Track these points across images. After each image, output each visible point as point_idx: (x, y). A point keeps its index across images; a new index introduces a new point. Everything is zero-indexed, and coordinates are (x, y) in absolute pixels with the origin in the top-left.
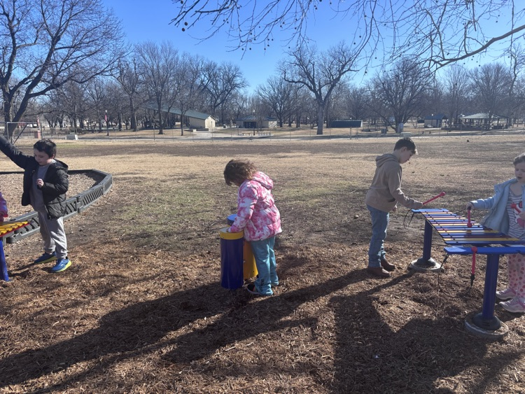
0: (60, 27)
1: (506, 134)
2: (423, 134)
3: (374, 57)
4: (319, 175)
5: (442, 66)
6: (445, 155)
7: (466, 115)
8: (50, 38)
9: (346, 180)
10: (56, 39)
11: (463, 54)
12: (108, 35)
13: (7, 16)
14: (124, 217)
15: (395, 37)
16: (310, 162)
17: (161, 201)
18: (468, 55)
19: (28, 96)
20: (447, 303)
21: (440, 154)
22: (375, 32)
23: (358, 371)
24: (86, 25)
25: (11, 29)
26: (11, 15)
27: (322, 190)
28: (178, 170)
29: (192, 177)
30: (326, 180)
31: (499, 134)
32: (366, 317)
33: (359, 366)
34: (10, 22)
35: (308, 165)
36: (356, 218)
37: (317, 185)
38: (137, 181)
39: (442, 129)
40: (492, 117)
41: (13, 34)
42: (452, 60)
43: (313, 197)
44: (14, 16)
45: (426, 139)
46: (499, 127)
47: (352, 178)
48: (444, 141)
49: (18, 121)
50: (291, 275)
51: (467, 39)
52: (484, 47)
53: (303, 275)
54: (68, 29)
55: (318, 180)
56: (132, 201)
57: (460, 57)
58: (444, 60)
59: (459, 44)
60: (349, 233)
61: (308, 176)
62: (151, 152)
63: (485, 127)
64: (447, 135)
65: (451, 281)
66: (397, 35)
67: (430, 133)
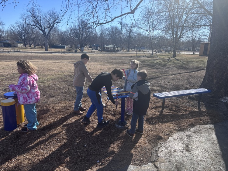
1: (120, 53)
2: (91, 52)
3: (70, 18)
4: (49, 70)
5: (98, 25)
6: (101, 61)
7: (107, 46)
9: (62, 72)
11: (105, 22)
15: (79, 11)
16: (44, 64)
18: (107, 22)
20: (109, 119)
21: (99, 61)
22: (70, 7)
23: (79, 153)
27: (51, 77)
30: (53, 73)
31: (118, 53)
32: (79, 130)
33: (79, 151)
35: (43, 66)
36: (69, 89)
37: (49, 75)
39: (99, 51)
40: (115, 47)
42: (102, 24)
43: (48, 81)
45: (93, 55)
46: (118, 51)
47: (65, 71)
50: (42, 118)
51: (107, 16)
52: (113, 20)
53: (48, 117)
55: (49, 73)
57: (104, 23)
58: (99, 23)
59: (104, 18)
60: (67, 96)
61: (44, 71)
63: (113, 51)
64: (101, 53)
65: (109, 110)
66: (80, 10)
67: (94, 52)
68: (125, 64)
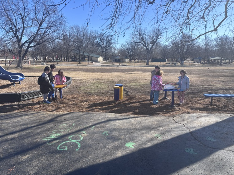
0: (42, 20)
2: (192, 65)
4: (143, 79)
6: (195, 74)
7: (212, 58)
8: (38, 24)
10: (41, 24)
12: (61, 23)
13: (22, 15)
14: (81, 89)
16: (141, 75)
17: (91, 86)
19: (28, 47)
21: (193, 74)
24: (53, 19)
25: (23, 20)
26: (23, 15)
28: (92, 77)
29: (98, 79)
30: (145, 81)
34: (22, 18)
38: (80, 80)
39: (201, 64)
40: (223, 59)
41: (23, 23)
44: (24, 15)
45: (192, 68)
48: (198, 69)
49: (24, 57)
51: (192, 35)
52: (199, 37)
54: (46, 21)
55: (143, 81)
56: (81, 85)
61: (139, 80)
62: (78, 71)
64: (203, 66)
67: (195, 65)
68: (220, 77)
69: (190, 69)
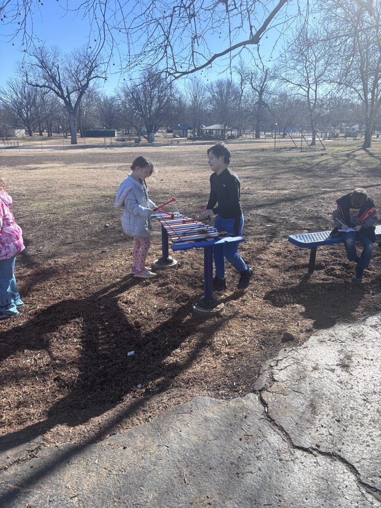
2: (171, 144)
3: (112, 63)
4: (72, 186)
5: (176, 78)
6: (190, 163)
7: (207, 126)
9: (99, 190)
11: (193, 68)
15: (129, 43)
16: (64, 173)
18: (196, 69)
20: (179, 293)
21: (185, 162)
22: (108, 37)
23: (101, 367)
27: (74, 200)
31: (233, 143)
32: (110, 318)
33: (101, 363)
36: (107, 227)
37: (69, 197)
39: (188, 139)
40: (227, 128)
42: (184, 73)
43: (64, 209)
45: (174, 148)
46: (232, 137)
47: (105, 188)
48: (189, 150)
50: (38, 290)
51: (195, 53)
52: (210, 62)
53: (50, 289)
55: (71, 192)
57: (190, 70)
58: (177, 72)
59: (188, 59)
60: (98, 242)
61: (61, 187)
63: (221, 138)
64: (192, 144)
65: (185, 273)
66: (130, 42)
67: (178, 143)
69: (173, 150)
